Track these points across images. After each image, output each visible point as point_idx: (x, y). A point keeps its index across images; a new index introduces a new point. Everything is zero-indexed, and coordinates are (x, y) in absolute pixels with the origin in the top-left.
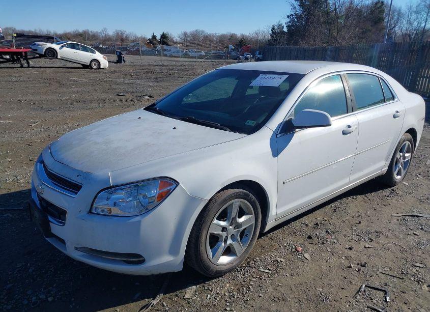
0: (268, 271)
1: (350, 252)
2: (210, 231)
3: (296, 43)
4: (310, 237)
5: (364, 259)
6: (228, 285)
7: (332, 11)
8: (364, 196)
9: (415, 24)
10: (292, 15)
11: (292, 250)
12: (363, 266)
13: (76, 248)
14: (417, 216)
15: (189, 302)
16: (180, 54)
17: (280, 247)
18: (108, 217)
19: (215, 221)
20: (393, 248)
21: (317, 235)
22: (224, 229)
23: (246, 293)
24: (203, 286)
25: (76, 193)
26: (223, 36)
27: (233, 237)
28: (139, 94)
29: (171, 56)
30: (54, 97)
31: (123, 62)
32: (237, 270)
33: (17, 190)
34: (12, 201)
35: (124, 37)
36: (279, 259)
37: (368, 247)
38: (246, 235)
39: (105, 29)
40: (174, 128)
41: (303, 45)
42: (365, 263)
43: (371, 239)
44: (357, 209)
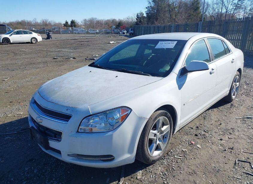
0: (180, 157)
1: (222, 142)
2: (149, 137)
3: (153, 23)
4: (196, 135)
5: (231, 145)
6: (160, 168)
7: (171, 4)
8: (217, 109)
9: (217, 10)
10: (148, 7)
11: (189, 144)
12: (232, 149)
13: (69, 155)
14: (250, 118)
15: (141, 181)
16: (84, 32)
17: (182, 142)
18: (91, 134)
19: (151, 131)
20: (244, 137)
21: (200, 133)
22: (155, 135)
23: (172, 172)
24: (146, 170)
25: (68, 121)
26: (108, 21)
27: (159, 140)
28: (67, 57)
29: (79, 33)
30: (14, 62)
31: (50, 38)
32: (163, 159)
33: (9, 122)
34: (7, 128)
35: (48, 23)
36: (184, 150)
37: (231, 138)
38: (166, 138)
39: (35, 19)
40: (117, 76)
41: (157, 24)
42: (232, 147)
43: (230, 133)
44: (216, 117)
